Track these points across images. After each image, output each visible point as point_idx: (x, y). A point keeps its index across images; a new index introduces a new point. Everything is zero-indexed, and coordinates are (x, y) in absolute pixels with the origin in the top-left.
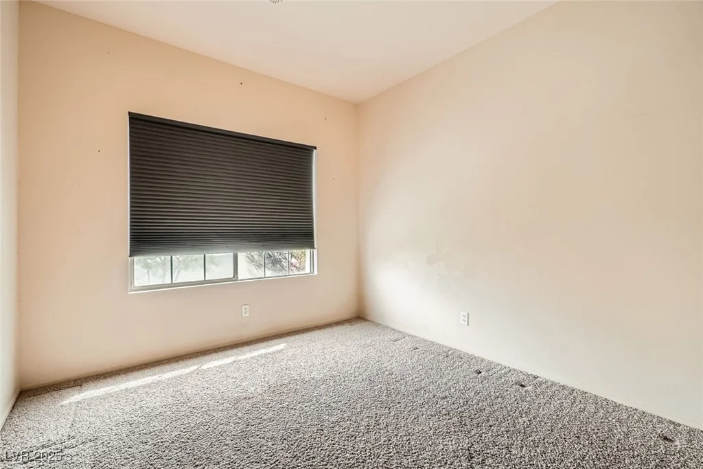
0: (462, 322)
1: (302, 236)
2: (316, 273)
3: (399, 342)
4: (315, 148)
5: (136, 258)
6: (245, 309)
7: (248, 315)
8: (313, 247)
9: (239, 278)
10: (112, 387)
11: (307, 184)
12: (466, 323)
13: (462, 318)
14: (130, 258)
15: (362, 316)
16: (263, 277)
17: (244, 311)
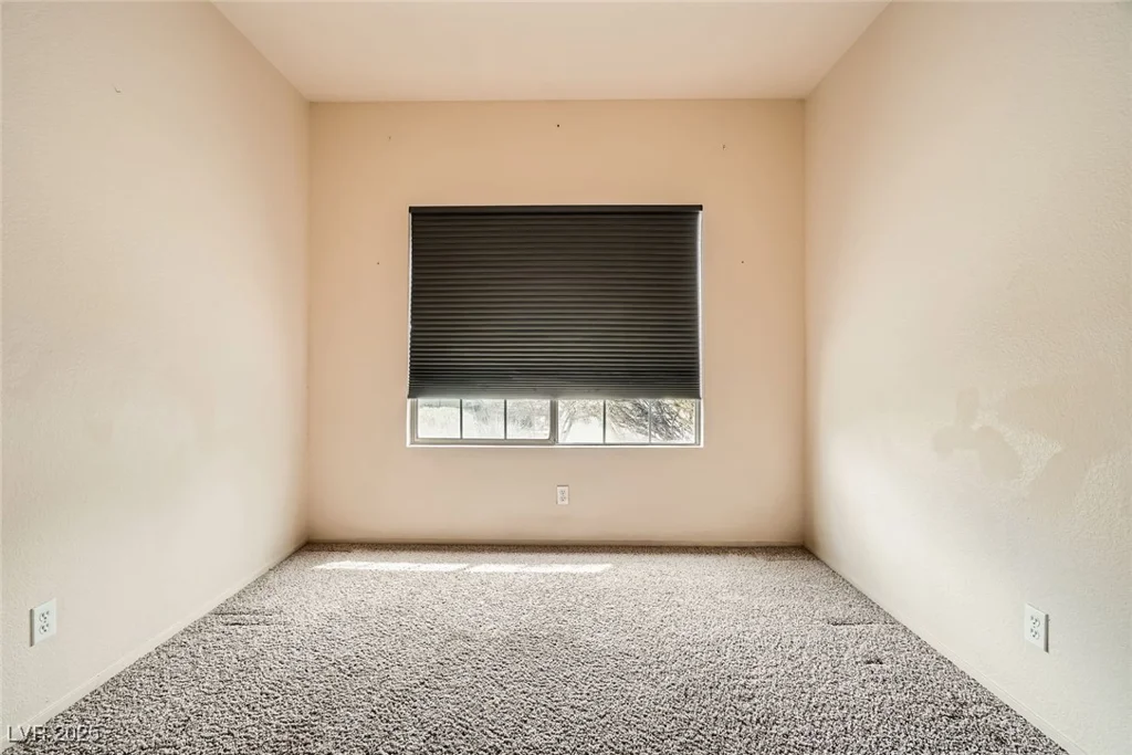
0: (1028, 635)
1: (679, 375)
2: (702, 445)
3: (844, 630)
4: (700, 207)
5: (421, 401)
6: (563, 492)
7: (566, 502)
8: (698, 397)
9: (560, 441)
10: (366, 563)
11: (688, 277)
12: (1042, 645)
13: (1029, 624)
14: (409, 401)
15: (809, 546)
16: (602, 442)
17: (559, 495)
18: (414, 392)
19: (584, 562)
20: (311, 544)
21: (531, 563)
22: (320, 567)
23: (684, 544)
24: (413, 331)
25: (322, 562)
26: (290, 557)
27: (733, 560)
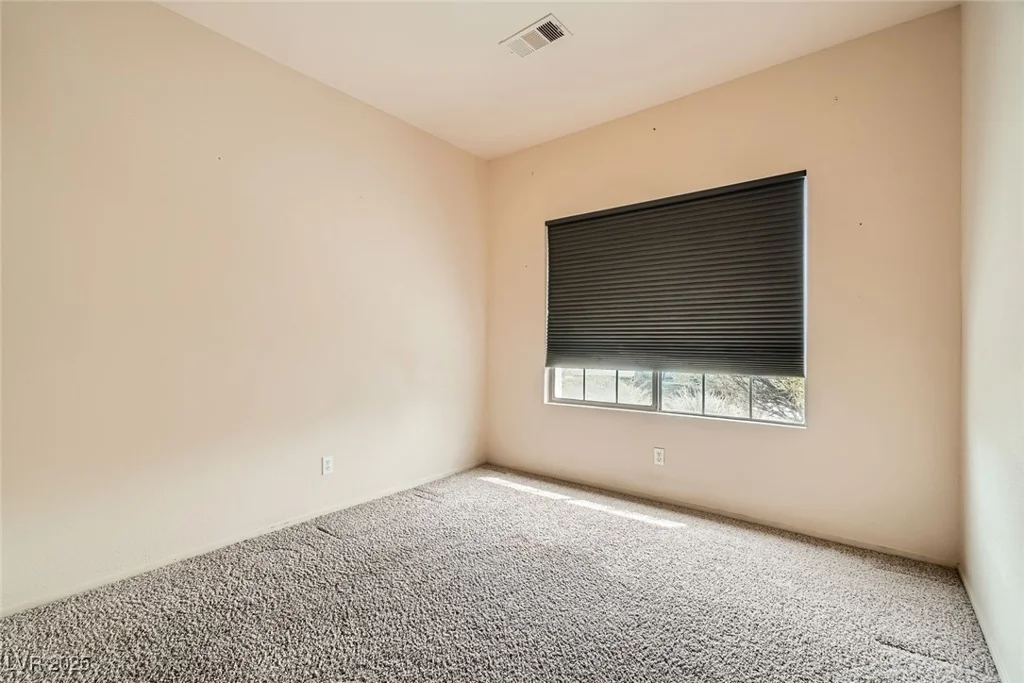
4: (804, 173)
6: (659, 455)
7: (662, 463)
8: (802, 375)
14: (547, 369)
15: (960, 570)
16: (701, 413)
17: (656, 456)
18: (551, 361)
19: (665, 518)
20: (487, 464)
21: (618, 507)
22: (482, 478)
23: (781, 527)
24: (549, 315)
25: (485, 475)
26: (470, 469)
27: (828, 556)
